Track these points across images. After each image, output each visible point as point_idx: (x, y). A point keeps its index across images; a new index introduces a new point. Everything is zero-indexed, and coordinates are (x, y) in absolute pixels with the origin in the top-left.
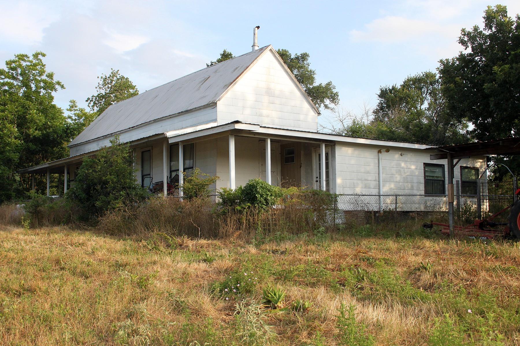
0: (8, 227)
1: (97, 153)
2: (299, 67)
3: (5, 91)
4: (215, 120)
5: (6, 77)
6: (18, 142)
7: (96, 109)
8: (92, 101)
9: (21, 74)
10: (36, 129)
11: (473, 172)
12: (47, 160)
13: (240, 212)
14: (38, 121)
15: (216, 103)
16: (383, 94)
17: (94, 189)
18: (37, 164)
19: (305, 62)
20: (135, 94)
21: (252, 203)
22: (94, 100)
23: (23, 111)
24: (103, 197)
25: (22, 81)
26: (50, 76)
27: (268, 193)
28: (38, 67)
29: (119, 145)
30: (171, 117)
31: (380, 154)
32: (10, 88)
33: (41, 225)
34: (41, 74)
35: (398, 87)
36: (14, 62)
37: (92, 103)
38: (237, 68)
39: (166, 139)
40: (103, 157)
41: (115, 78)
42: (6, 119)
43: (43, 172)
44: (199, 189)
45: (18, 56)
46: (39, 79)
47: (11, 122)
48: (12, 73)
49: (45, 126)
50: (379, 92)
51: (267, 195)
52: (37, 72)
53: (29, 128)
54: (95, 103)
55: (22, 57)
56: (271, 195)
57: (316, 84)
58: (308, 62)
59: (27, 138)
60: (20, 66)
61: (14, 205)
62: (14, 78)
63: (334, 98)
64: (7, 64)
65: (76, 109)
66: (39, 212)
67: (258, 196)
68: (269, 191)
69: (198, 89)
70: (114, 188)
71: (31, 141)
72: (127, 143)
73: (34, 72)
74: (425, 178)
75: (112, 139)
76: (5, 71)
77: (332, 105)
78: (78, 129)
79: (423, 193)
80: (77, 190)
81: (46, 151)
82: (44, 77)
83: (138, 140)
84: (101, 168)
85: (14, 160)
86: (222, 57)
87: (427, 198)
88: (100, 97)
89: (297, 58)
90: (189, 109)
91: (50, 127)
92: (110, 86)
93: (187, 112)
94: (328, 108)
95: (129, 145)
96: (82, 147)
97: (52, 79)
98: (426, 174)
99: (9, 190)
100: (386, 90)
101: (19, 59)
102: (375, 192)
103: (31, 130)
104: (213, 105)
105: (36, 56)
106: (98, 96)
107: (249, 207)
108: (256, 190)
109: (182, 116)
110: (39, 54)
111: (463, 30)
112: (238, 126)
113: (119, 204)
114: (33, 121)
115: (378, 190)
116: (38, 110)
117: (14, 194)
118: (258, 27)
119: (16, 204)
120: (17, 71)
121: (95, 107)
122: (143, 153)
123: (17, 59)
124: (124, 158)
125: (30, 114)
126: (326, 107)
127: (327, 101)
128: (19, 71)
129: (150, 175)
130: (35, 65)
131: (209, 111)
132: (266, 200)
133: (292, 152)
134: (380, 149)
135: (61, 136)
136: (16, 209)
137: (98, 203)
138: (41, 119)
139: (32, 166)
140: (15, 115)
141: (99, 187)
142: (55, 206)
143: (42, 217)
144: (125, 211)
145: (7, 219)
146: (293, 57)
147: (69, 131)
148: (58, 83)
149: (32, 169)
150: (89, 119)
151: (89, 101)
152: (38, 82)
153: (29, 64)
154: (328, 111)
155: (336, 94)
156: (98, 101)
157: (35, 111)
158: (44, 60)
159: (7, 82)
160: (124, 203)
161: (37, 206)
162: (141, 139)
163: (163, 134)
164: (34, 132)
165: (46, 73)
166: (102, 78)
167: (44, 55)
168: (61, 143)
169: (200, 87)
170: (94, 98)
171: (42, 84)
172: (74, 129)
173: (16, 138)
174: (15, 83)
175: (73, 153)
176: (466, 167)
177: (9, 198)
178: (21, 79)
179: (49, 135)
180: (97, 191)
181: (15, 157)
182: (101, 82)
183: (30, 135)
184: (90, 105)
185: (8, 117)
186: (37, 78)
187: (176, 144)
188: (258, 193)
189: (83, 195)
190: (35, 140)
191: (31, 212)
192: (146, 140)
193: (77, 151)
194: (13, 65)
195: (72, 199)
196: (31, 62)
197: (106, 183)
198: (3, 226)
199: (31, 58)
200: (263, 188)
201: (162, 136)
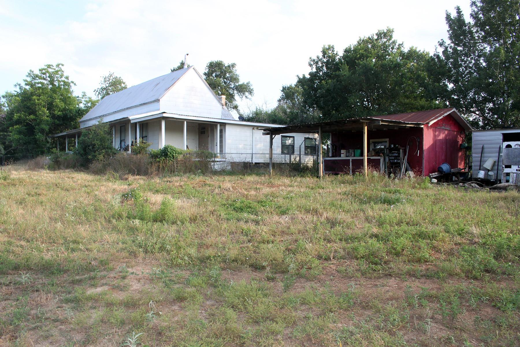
0: (40, 170)
1: (90, 128)
2: (229, 72)
3: (39, 87)
4: (159, 110)
5: (39, 79)
6: (48, 119)
7: (100, 97)
8: (98, 91)
9: (49, 77)
10: (59, 111)
11: (314, 140)
12: (68, 129)
13: (159, 162)
14: (60, 106)
15: (159, 100)
16: (284, 89)
17: (88, 148)
18: (61, 132)
19: (234, 69)
20: (125, 88)
21: (165, 158)
22: (99, 91)
23: (51, 100)
24: (93, 153)
25: (49, 81)
26: (67, 78)
27: (174, 152)
28: (59, 73)
29: (103, 123)
30: (136, 106)
31: (253, 130)
32: (42, 86)
33: (59, 168)
34: (61, 77)
35: (293, 86)
36: (45, 69)
37: (97, 93)
38: (174, 79)
39: (129, 120)
40: (93, 130)
41: (112, 78)
42: (40, 105)
43: (64, 137)
44: (141, 149)
45: (46, 65)
46: (61, 80)
47: (44, 107)
48: (44, 77)
49: (65, 109)
50: (282, 89)
51: (174, 153)
52: (59, 75)
53: (54, 110)
54: (99, 93)
55: (49, 66)
56: (176, 153)
57: (240, 83)
58: (236, 68)
59: (53, 116)
60: (48, 72)
61: (45, 157)
62: (44, 79)
63: (251, 92)
64: (40, 70)
65: (86, 97)
66: (58, 161)
67: (169, 153)
68: (175, 151)
69: (152, 90)
70: (99, 148)
71: (56, 118)
72: (107, 123)
73: (57, 76)
74: (282, 144)
75: (99, 120)
76: (39, 75)
77: (249, 96)
78: (87, 110)
79: (280, 153)
80: (79, 149)
81: (66, 124)
82: (63, 79)
83: (114, 121)
84: (92, 137)
85: (46, 130)
86: (181, 65)
87: (282, 155)
88: (103, 89)
89: (229, 66)
90: (145, 102)
91: (68, 110)
92: (108, 82)
93: (144, 104)
94: (248, 98)
95: (108, 123)
96: (88, 122)
97: (68, 80)
98: (283, 142)
99: (43, 148)
100: (286, 87)
101: (48, 67)
102: (250, 152)
103: (56, 112)
104: (158, 101)
105: (58, 66)
106: (101, 88)
107: (164, 159)
108: (168, 150)
109: (141, 106)
110: (60, 64)
111: (310, 58)
112: (165, 115)
113: (101, 157)
114: (57, 106)
115: (252, 151)
116: (60, 99)
117: (46, 151)
118: (188, 54)
119: (46, 157)
120: (46, 75)
121: (100, 95)
122: (121, 127)
123: (46, 67)
124: (105, 131)
125: (55, 102)
126: (246, 97)
127: (247, 94)
128: (48, 75)
129: (124, 140)
130: (57, 71)
131: (155, 104)
132: (173, 156)
133: (204, 128)
134: (254, 127)
135: (75, 115)
136: (46, 159)
137: (89, 156)
138: (62, 105)
139: (58, 133)
140: (46, 102)
141: (91, 147)
142: (67, 158)
143: (60, 165)
144: (104, 161)
145: (41, 165)
146: (226, 65)
147: (80, 112)
148: (72, 82)
149: (57, 136)
150: (94, 104)
151: (96, 92)
152: (59, 81)
153: (53, 70)
154: (248, 100)
155: (252, 90)
156: (101, 92)
157: (59, 100)
158: (63, 68)
159: (40, 82)
160: (104, 157)
161: (58, 157)
162: (116, 120)
163: (128, 117)
164: (58, 113)
165: (64, 76)
166: (103, 77)
167: (63, 65)
168: (75, 119)
169: (153, 89)
170: (99, 90)
171: (62, 83)
172: (83, 111)
173: (47, 117)
174: (45, 82)
175: (82, 126)
176: (308, 138)
177: (43, 153)
178: (49, 79)
179: (67, 115)
180: (90, 150)
181: (46, 128)
182: (103, 80)
183: (55, 115)
184: (96, 94)
185: (41, 103)
186: (59, 79)
187: (136, 123)
188: (169, 152)
189: (82, 152)
190: (58, 118)
191: (53, 161)
192: (119, 121)
193: (84, 124)
194: (44, 71)
195: (76, 154)
196: (55, 69)
197: (94, 145)
198: (37, 169)
199: (55, 67)
200: (172, 149)
201: (127, 119)
